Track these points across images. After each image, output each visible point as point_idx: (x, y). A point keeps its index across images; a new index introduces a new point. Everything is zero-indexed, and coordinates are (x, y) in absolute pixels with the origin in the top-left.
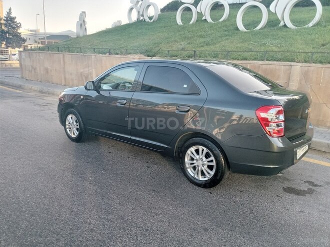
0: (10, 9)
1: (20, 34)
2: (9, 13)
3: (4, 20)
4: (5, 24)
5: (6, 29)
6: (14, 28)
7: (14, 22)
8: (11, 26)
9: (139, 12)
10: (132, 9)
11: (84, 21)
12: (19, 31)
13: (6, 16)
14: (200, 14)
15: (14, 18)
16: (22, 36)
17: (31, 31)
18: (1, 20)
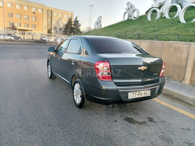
0: (77, 17)
1: (80, 29)
2: (76, 19)
3: (74, 22)
4: (74, 24)
5: (74, 27)
6: (78, 26)
7: (78, 23)
8: (77, 25)
9: (129, 14)
10: (126, 13)
11: (100, 21)
12: (80, 28)
13: (74, 20)
14: (162, 14)
15: (78, 21)
16: (81, 30)
17: (88, 28)
18: (72, 22)
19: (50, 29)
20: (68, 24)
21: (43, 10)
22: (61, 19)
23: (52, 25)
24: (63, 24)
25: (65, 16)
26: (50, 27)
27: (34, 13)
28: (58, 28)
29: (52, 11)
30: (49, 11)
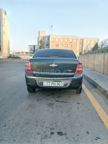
18: (98, 45)
19: (81, 52)
20: (95, 47)
21: (77, 40)
22: (90, 44)
23: (82, 49)
24: (91, 47)
25: (93, 42)
26: (81, 50)
27: (71, 42)
28: (87, 51)
29: (83, 40)
30: (81, 40)
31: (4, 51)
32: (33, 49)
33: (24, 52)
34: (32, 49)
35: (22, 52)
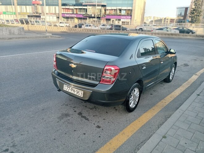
31: (135, 19)
32: (183, 14)
33: (168, 19)
34: (181, 14)
35: (165, 19)
